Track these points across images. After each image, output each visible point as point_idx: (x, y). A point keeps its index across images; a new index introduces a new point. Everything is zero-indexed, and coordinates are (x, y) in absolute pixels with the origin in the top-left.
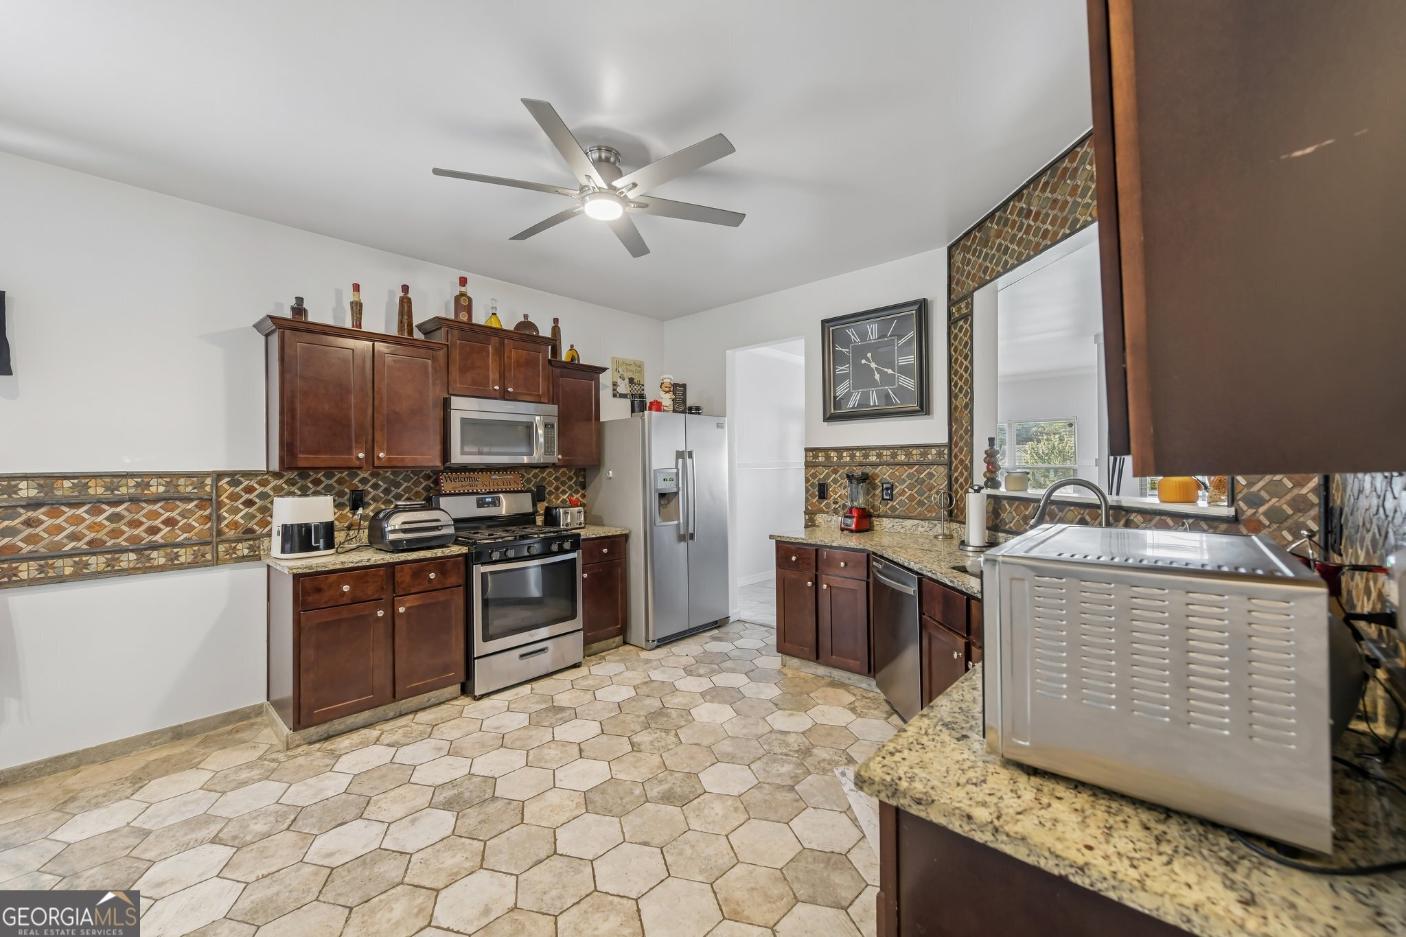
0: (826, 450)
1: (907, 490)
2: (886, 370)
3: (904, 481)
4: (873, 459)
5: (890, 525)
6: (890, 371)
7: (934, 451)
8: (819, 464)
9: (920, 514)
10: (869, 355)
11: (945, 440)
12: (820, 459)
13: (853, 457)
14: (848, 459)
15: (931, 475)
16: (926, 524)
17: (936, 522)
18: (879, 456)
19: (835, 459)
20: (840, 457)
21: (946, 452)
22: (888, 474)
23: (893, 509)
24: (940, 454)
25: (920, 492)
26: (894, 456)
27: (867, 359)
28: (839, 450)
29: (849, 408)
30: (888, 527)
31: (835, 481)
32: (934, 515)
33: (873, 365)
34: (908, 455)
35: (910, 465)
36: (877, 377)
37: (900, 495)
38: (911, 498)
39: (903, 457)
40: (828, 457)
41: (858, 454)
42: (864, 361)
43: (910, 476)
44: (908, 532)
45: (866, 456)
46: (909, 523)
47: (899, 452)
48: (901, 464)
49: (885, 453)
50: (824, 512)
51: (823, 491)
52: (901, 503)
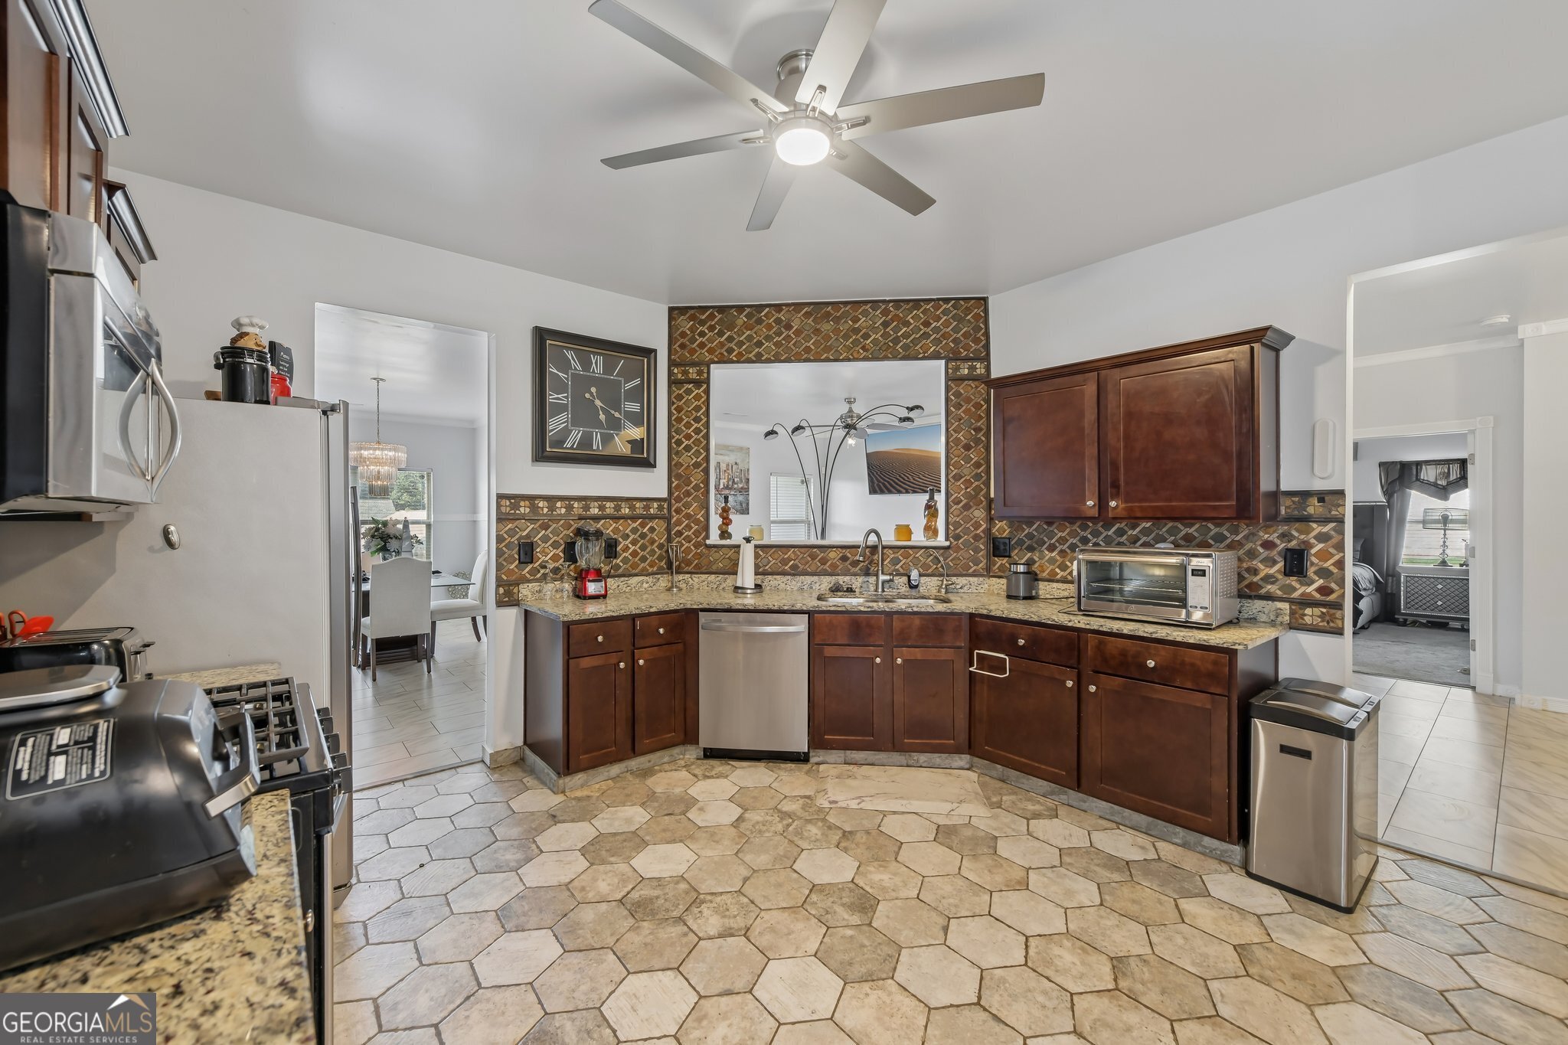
0: (531, 498)
1: (630, 546)
2: (613, 412)
3: (628, 536)
4: (595, 511)
5: (615, 586)
6: (617, 415)
7: (655, 505)
8: (523, 517)
9: (644, 569)
10: (593, 390)
11: (665, 495)
12: (522, 510)
13: (570, 508)
14: (563, 511)
15: (652, 530)
16: (650, 579)
17: (659, 576)
18: (602, 508)
19: (546, 510)
20: (552, 508)
21: (665, 506)
22: (611, 528)
23: (618, 567)
24: (660, 508)
25: (643, 548)
26: (618, 508)
27: (591, 394)
28: (551, 500)
29: (566, 448)
30: (613, 588)
31: (545, 539)
32: (655, 569)
33: (598, 403)
34: (632, 508)
35: (634, 518)
36: (602, 417)
37: (624, 551)
38: (634, 554)
39: (627, 510)
40: (534, 508)
41: (576, 505)
42: (587, 395)
43: (634, 531)
44: (634, 590)
45: (587, 508)
46: (634, 580)
47: (623, 504)
48: (624, 518)
49: (608, 504)
50: (529, 581)
51: (527, 552)
52: (625, 561)
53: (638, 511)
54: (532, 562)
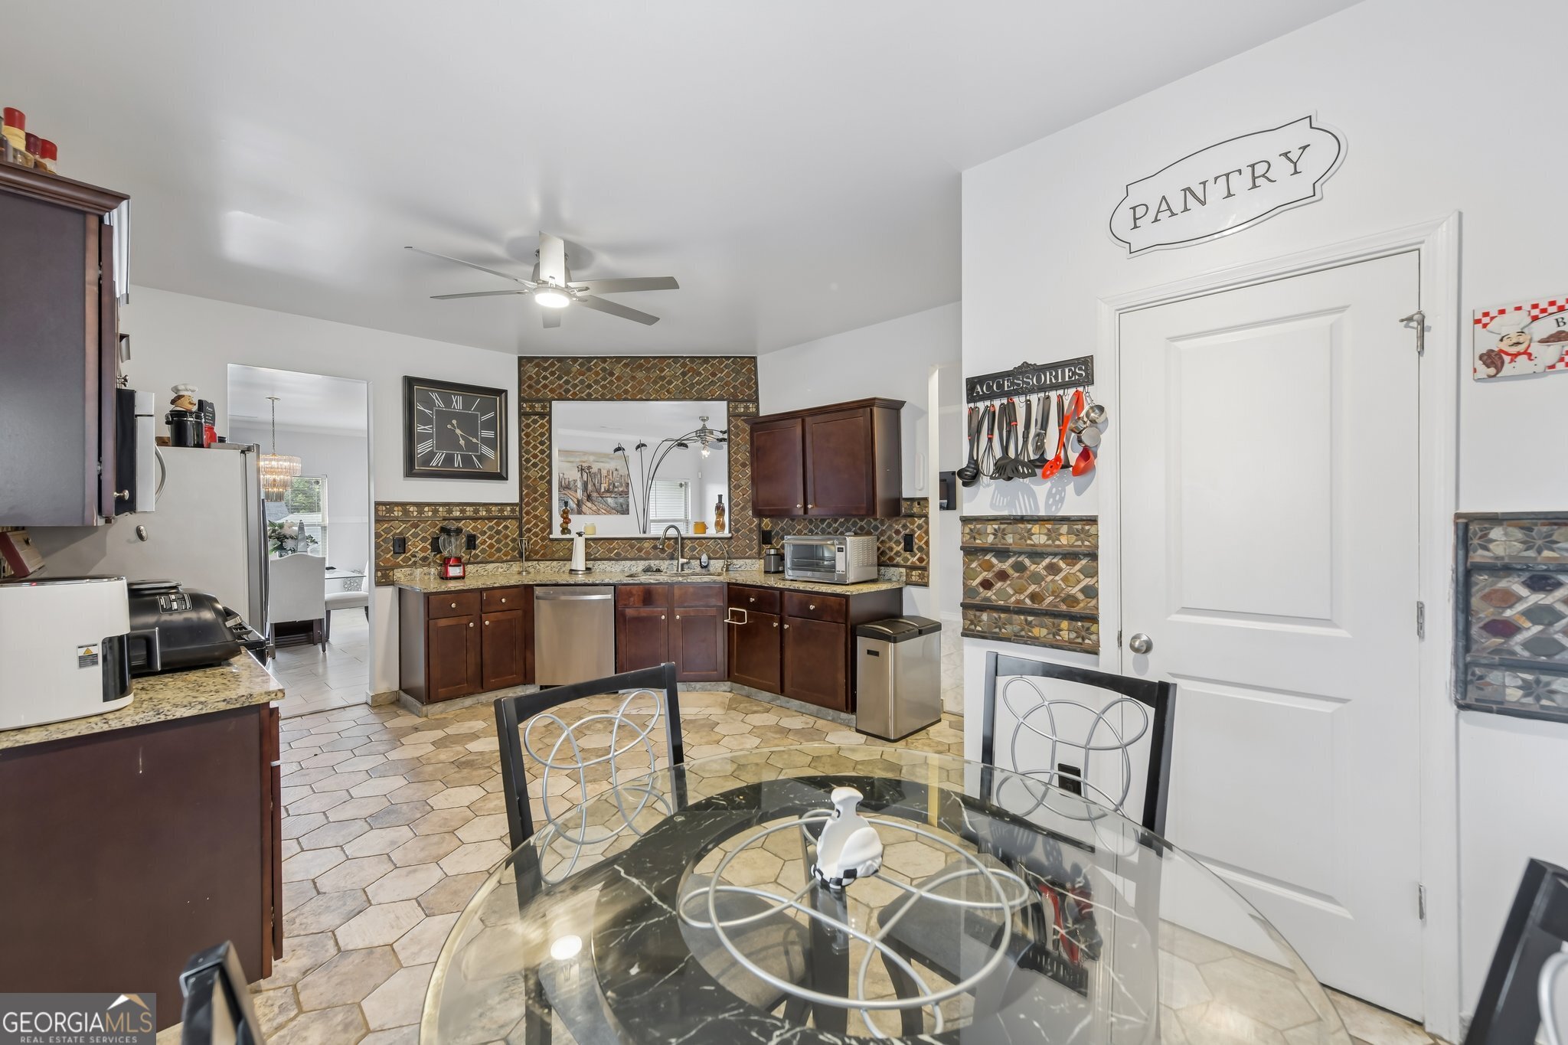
0: (403, 505)
1: (487, 540)
2: (471, 438)
3: (485, 533)
4: (457, 514)
5: (475, 570)
6: (474, 440)
7: (509, 509)
8: (396, 519)
9: (499, 557)
10: (454, 422)
11: (517, 500)
12: (396, 513)
13: (435, 512)
14: (430, 514)
15: (506, 527)
16: (505, 565)
17: (512, 563)
18: (462, 511)
19: (415, 514)
20: (421, 512)
21: (517, 509)
22: (471, 527)
23: (476, 556)
24: (513, 511)
25: (498, 541)
26: (476, 511)
27: (453, 425)
28: (420, 506)
29: (432, 466)
30: (473, 572)
31: (415, 535)
32: (509, 557)
33: (458, 432)
34: (489, 511)
35: (490, 519)
36: (462, 442)
37: (482, 544)
38: (491, 546)
39: (484, 513)
40: (406, 512)
41: (441, 509)
42: (449, 426)
43: (491, 528)
44: (490, 574)
45: (450, 512)
46: (490, 566)
47: (481, 509)
48: (482, 518)
49: (468, 509)
50: (402, 567)
51: (401, 545)
52: (483, 551)
53: (493, 513)
54: (404, 553)
